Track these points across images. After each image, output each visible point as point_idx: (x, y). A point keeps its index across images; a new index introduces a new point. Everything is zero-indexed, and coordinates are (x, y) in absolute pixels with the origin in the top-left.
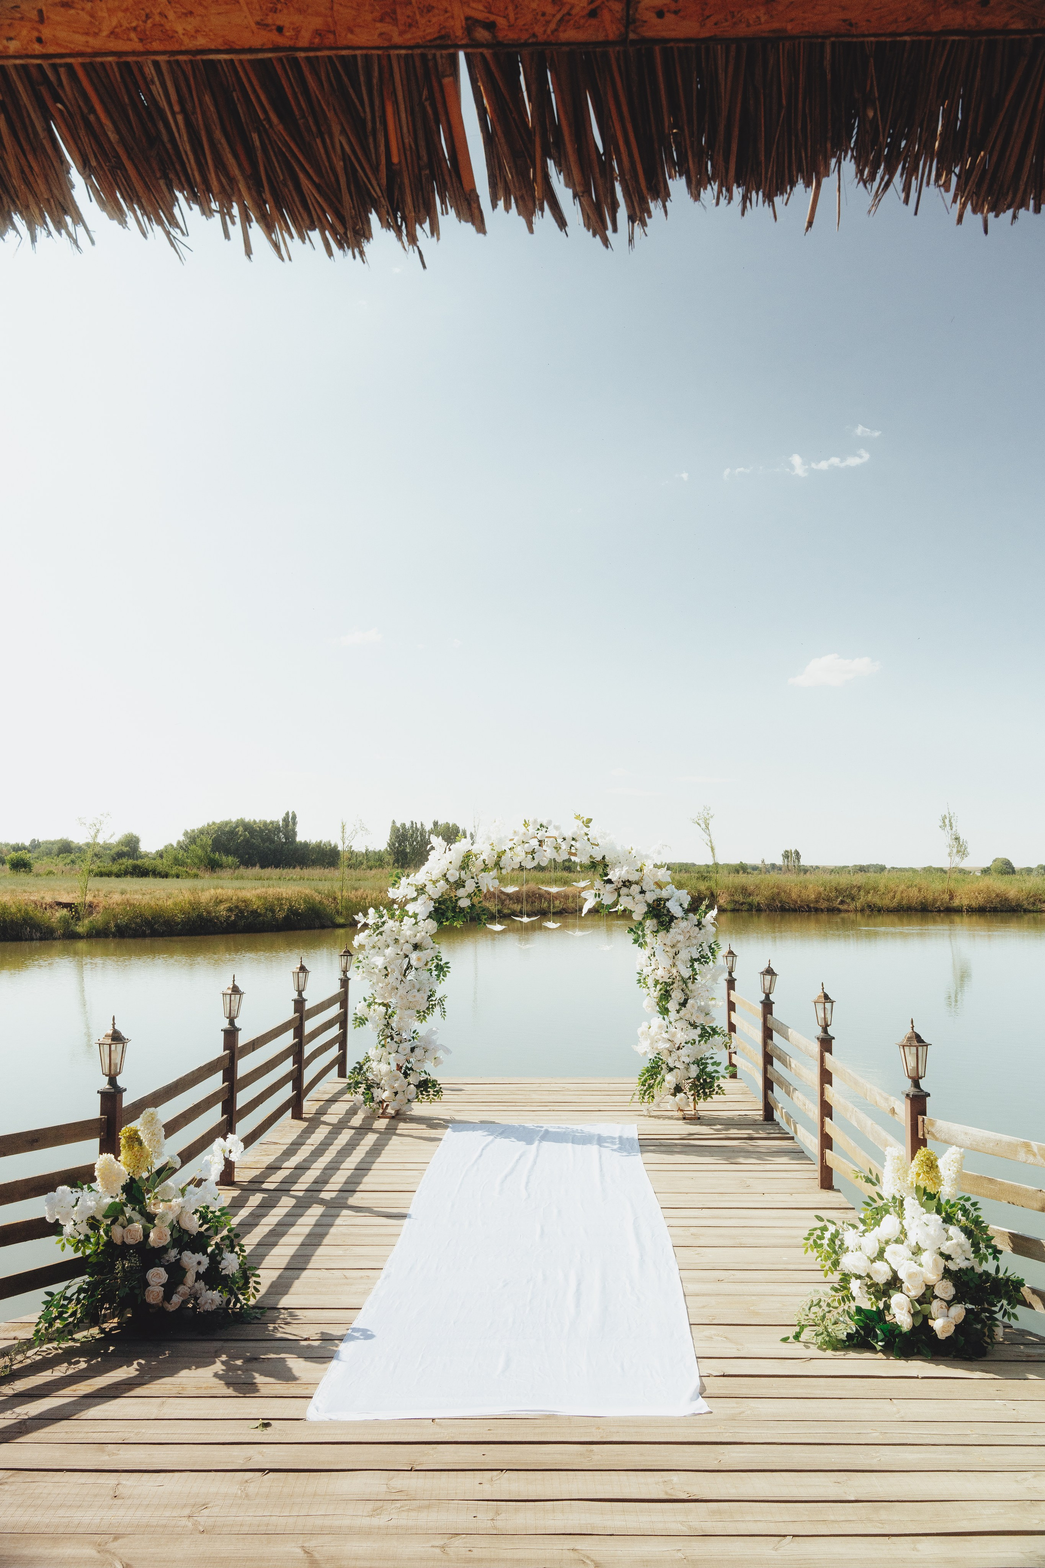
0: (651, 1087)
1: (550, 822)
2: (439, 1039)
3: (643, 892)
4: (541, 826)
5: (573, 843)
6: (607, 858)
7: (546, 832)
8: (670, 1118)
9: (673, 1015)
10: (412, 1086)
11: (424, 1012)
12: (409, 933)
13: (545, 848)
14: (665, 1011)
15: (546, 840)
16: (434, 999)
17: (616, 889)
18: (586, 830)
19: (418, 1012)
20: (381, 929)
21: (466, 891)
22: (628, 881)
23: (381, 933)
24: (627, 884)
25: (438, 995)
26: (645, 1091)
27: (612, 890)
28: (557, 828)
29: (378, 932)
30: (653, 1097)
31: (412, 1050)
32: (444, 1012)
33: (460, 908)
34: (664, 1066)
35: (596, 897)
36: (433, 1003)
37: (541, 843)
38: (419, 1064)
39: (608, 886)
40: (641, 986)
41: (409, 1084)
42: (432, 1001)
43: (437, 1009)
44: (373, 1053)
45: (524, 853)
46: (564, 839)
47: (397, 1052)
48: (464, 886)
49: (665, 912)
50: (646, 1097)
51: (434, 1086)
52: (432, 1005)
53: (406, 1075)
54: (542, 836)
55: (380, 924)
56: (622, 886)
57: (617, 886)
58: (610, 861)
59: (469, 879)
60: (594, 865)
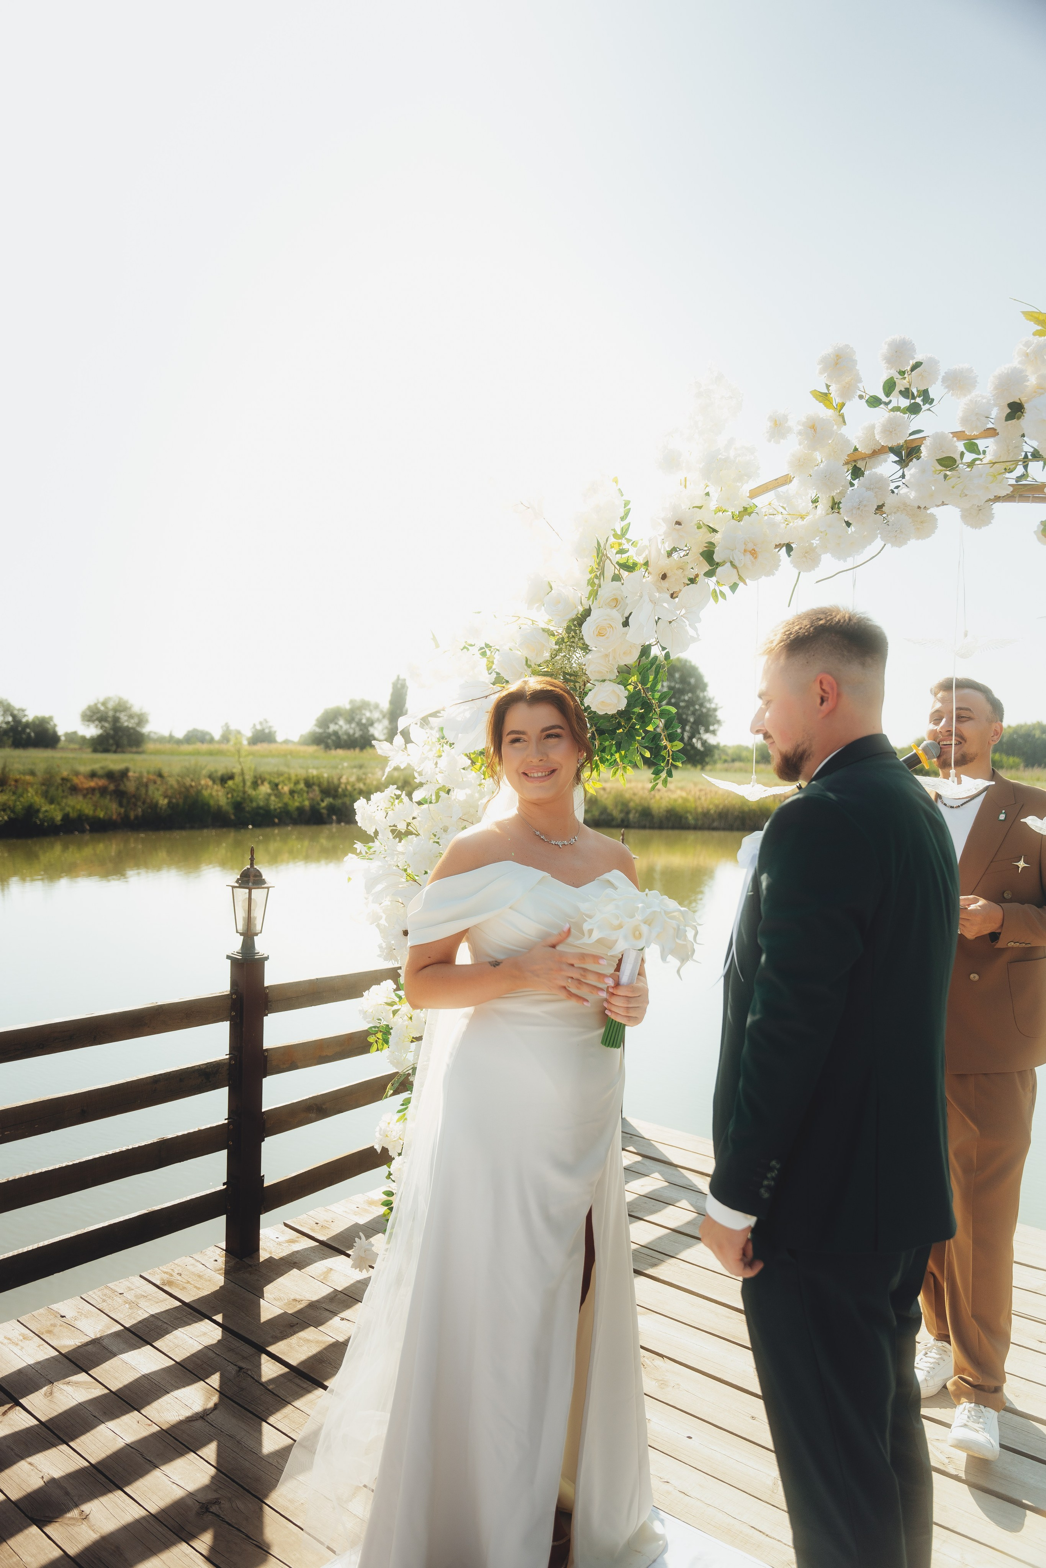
59: (602, 611)
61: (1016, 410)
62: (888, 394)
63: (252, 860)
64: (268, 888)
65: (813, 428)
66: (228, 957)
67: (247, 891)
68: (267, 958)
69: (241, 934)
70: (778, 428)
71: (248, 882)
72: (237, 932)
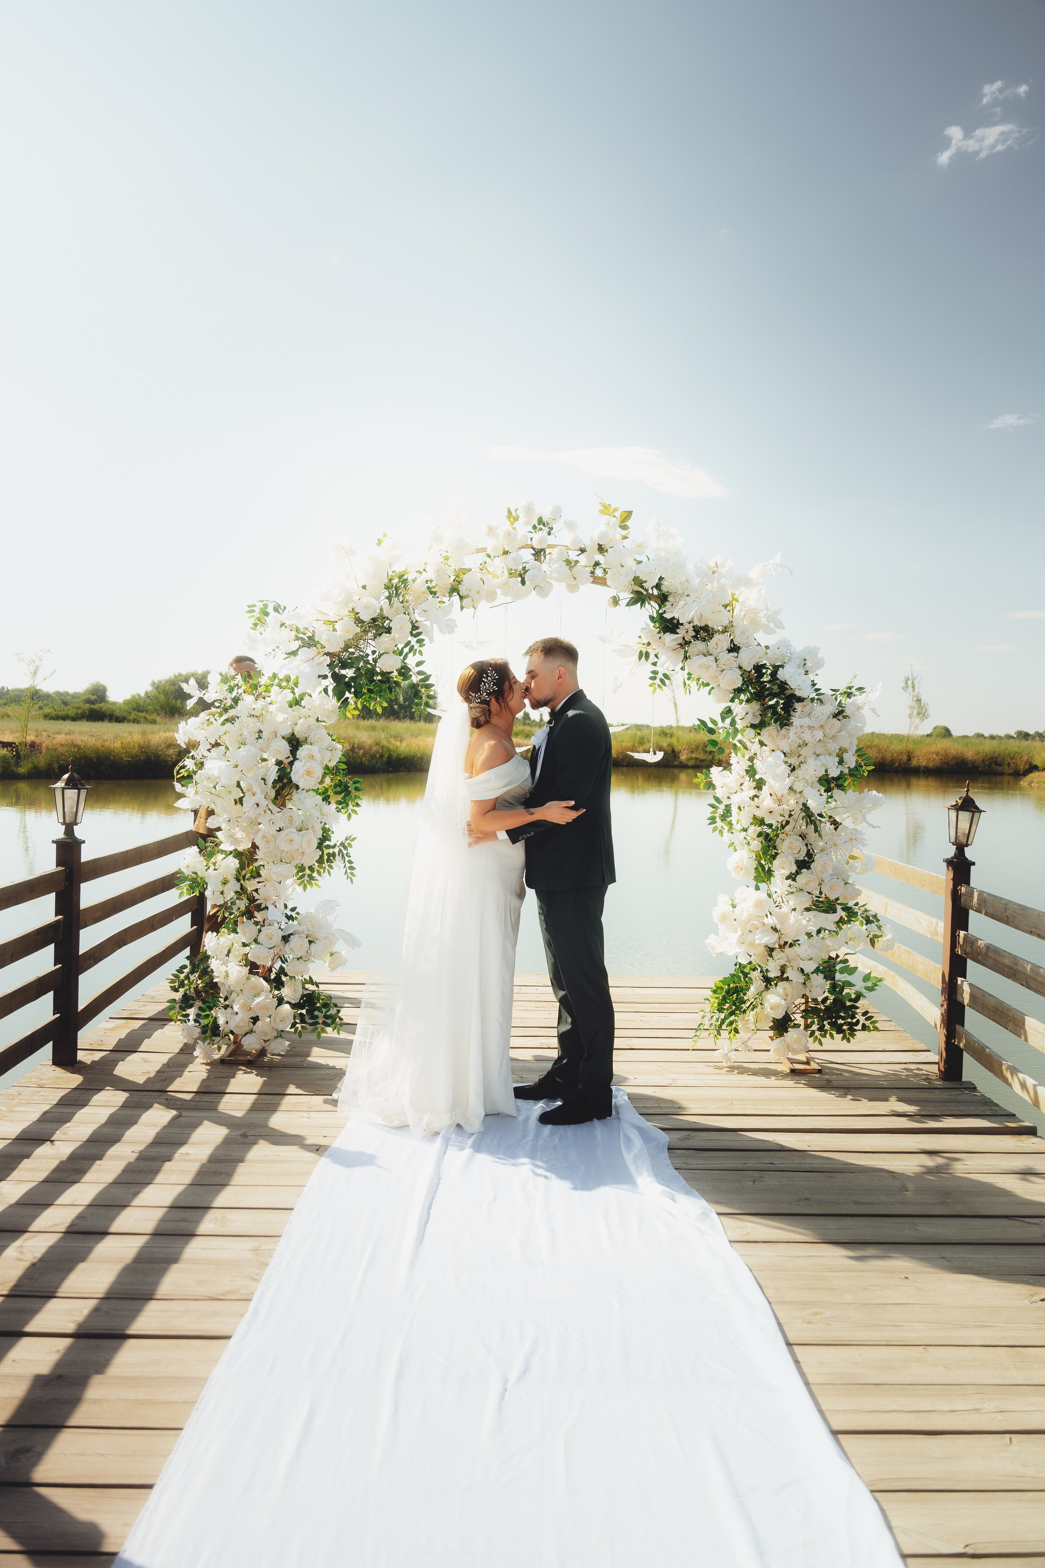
0: (732, 1013)
1: (557, 512)
2: (338, 921)
3: (734, 649)
4: (540, 521)
5: (599, 557)
6: (665, 583)
7: (549, 534)
8: (767, 1073)
9: (779, 884)
10: (287, 1007)
11: (311, 868)
12: (280, 717)
13: (545, 566)
14: (764, 874)
15: (548, 551)
16: (331, 844)
17: (680, 644)
18: (624, 533)
19: (301, 868)
20: (231, 713)
21: (394, 639)
22: (706, 628)
23: (231, 720)
24: (703, 634)
25: (336, 838)
26: (723, 1022)
27: (674, 644)
28: (571, 526)
29: (225, 717)
30: (737, 1031)
31: (286, 939)
32: (352, 868)
33: (382, 674)
34: (756, 975)
35: (640, 658)
36: (331, 851)
37: (538, 554)
38: (300, 965)
39: (669, 637)
40: (715, 829)
41: (280, 1001)
42: (328, 847)
43: (338, 862)
44: (212, 944)
45: (506, 573)
46: (583, 551)
47: (256, 941)
48: (389, 630)
49: (776, 689)
50: (724, 1034)
51: (326, 1005)
52: (329, 855)
53: (278, 983)
54: (541, 541)
55: (229, 702)
56: (693, 637)
57: (684, 638)
58: (672, 589)
59: (398, 616)
60: (639, 598)
69: (65, 824)
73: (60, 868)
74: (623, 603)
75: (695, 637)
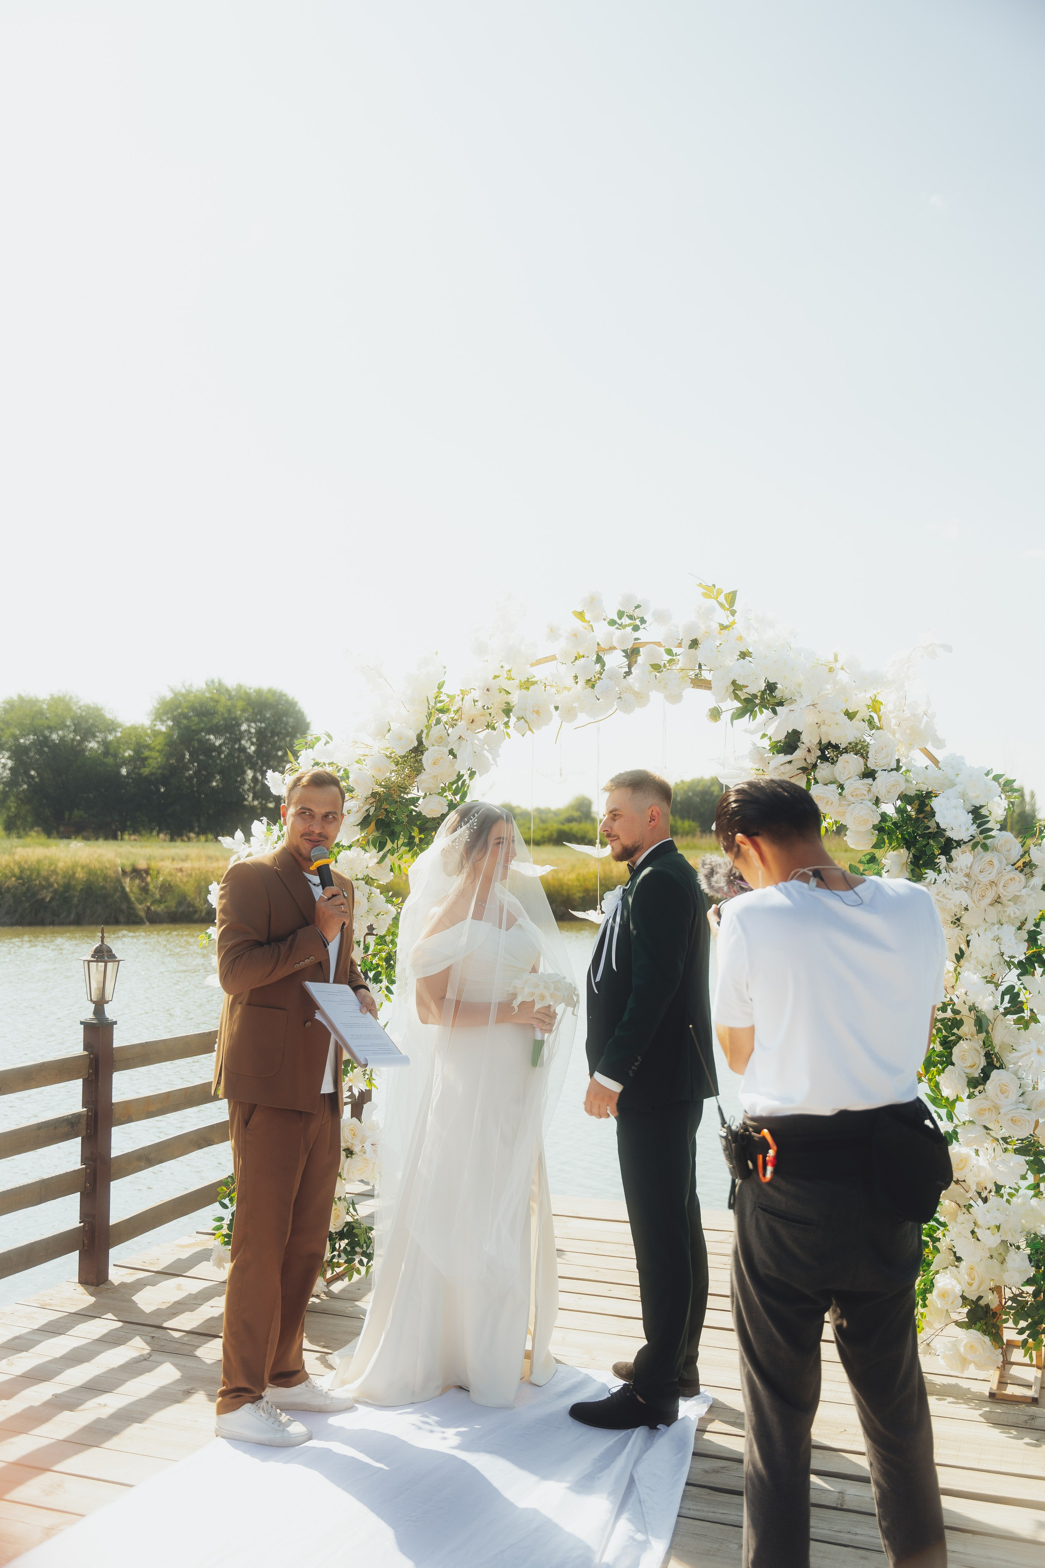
3: (868, 774)
4: (623, 614)
7: (638, 629)
24: (831, 753)
39: (785, 759)
54: (627, 639)
56: (818, 757)
57: (805, 760)
58: (787, 695)
59: (436, 748)
60: (749, 706)
61: (694, 644)
62: (620, 618)
63: (103, 938)
64: (119, 961)
65: (575, 635)
66: (82, 1023)
67: (103, 964)
68: (115, 1023)
69: (94, 1002)
70: (553, 633)
71: (103, 957)
72: (91, 1000)
73: (86, 1053)
74: (726, 717)
75: (823, 758)
